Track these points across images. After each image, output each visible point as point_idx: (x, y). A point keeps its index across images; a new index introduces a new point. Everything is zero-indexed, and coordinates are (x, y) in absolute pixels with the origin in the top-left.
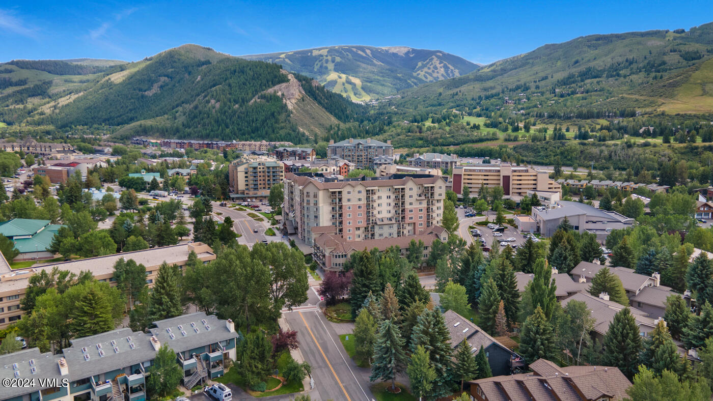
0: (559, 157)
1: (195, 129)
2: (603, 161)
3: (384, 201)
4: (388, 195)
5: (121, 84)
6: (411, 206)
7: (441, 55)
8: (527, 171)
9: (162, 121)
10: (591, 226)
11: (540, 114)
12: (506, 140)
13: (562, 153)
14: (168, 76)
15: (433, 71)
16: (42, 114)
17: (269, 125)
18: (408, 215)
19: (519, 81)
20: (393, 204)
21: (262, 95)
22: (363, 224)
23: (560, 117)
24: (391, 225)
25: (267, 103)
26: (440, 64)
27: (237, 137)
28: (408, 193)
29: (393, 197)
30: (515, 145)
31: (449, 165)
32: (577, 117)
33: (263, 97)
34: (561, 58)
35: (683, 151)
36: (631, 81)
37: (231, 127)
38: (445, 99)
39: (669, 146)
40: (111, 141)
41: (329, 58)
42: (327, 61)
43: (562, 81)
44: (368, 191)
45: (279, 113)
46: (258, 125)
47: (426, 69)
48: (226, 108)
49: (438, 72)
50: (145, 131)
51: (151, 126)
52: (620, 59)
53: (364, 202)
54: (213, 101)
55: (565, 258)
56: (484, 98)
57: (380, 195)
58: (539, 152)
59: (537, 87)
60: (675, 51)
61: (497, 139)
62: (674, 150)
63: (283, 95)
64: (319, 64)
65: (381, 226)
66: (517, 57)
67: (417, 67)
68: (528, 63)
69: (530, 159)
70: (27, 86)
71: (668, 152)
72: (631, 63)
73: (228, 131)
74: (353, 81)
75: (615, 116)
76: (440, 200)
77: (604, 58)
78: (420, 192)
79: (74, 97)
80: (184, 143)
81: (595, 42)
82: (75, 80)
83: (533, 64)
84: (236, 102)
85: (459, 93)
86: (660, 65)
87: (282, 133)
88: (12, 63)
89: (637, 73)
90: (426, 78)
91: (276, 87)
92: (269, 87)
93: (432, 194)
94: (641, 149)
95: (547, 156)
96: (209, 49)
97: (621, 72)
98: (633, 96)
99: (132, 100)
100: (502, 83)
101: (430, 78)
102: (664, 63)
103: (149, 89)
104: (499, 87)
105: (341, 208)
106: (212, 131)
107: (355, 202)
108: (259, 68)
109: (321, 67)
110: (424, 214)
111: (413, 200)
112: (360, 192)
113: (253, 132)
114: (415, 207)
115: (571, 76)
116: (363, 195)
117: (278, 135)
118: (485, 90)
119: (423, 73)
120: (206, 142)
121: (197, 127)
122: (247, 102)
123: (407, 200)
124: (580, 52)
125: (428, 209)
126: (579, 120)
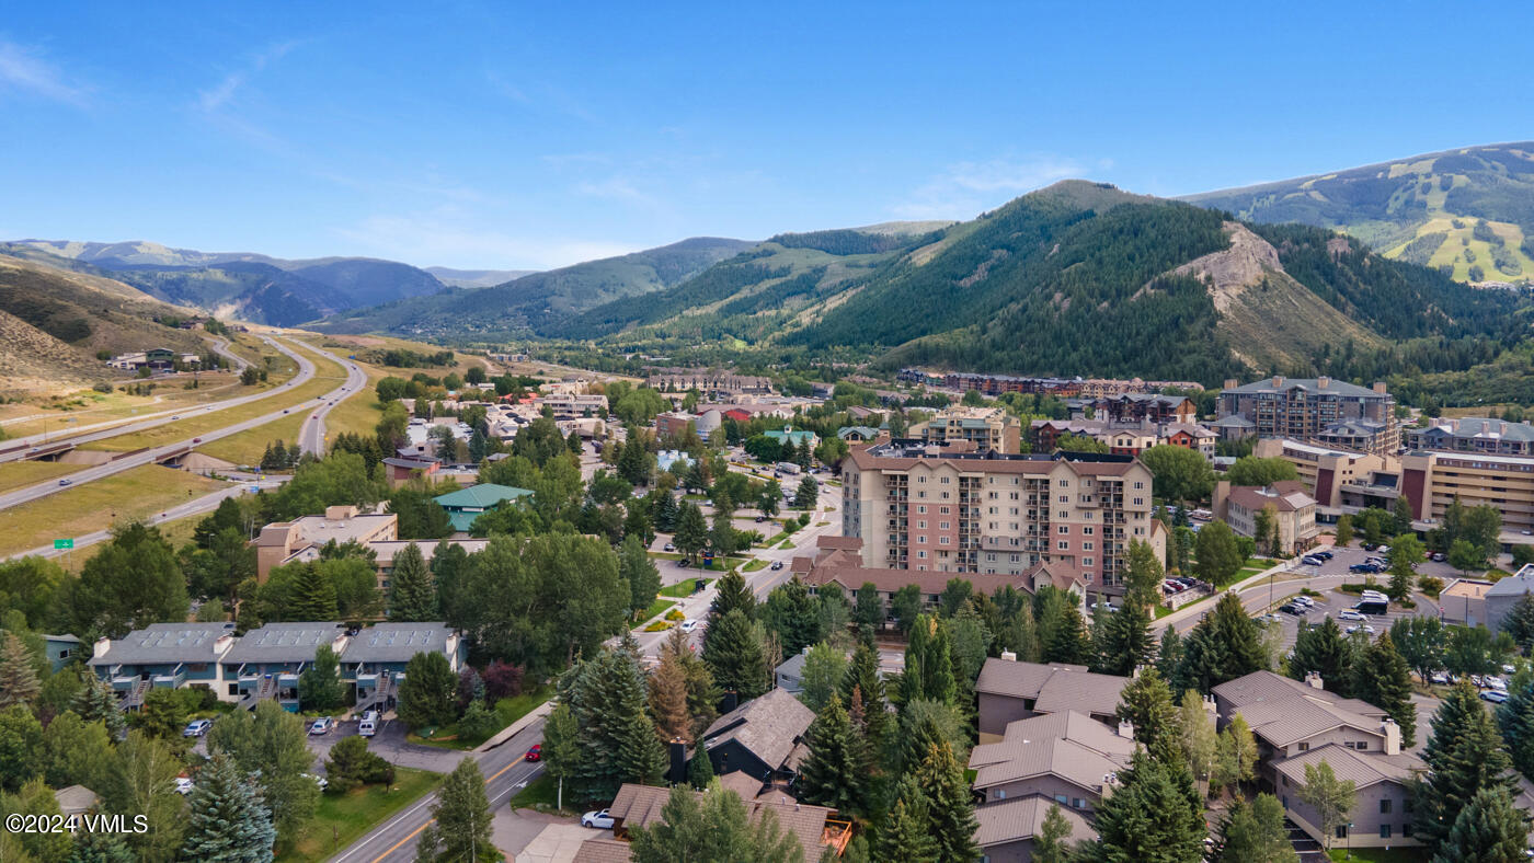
1: (1012, 354)
3: (1004, 502)
4: (1014, 491)
5: (926, 266)
6: (1063, 520)
9: (959, 337)
14: (1008, 247)
16: (797, 325)
17: (1163, 344)
18: (1056, 538)
20: (1024, 512)
21: (1160, 282)
22: (953, 545)
24: (1015, 556)
25: (1170, 298)
27: (1091, 369)
28: (1055, 491)
29: (1024, 496)
33: (1162, 285)
37: (1082, 349)
40: (867, 375)
41: (1436, 180)
42: (1427, 189)
44: (962, 479)
45: (1191, 320)
46: (1139, 344)
48: (1081, 310)
50: (926, 357)
51: (938, 345)
53: (954, 499)
54: (1058, 296)
57: (994, 491)
63: (1209, 279)
64: (1404, 197)
65: (992, 553)
70: (789, 278)
73: (1074, 356)
74: (1496, 233)
76: (1143, 513)
78: (1089, 491)
79: (851, 293)
80: (982, 380)
82: (862, 263)
84: (1104, 296)
87: (1189, 361)
88: (776, 240)
91: (1197, 263)
92: (1181, 262)
93: (1119, 499)
96: (1107, 187)
99: (933, 297)
103: (969, 274)
105: (905, 507)
106: (1045, 356)
107: (933, 498)
108: (1172, 221)
109: (1408, 203)
110: (1096, 539)
111: (1069, 506)
112: (945, 480)
113: (1126, 360)
114: (1074, 521)
116: (953, 487)
117: (1177, 367)
120: (1022, 379)
121: (1018, 348)
122: (1126, 295)
123: (1055, 505)
125: (1107, 530)
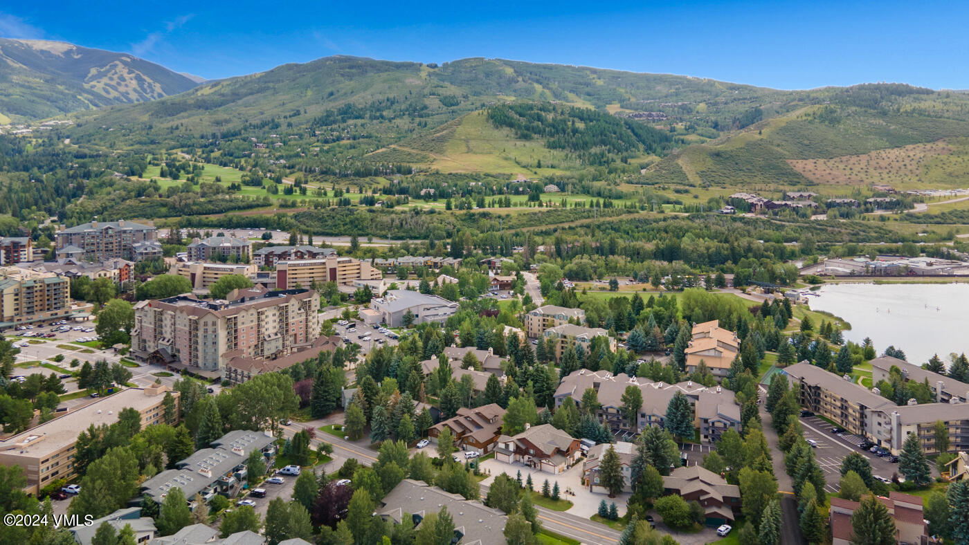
0: (349, 226)
2: (396, 230)
3: (271, 319)
4: (274, 313)
6: (293, 320)
7: (129, 60)
8: (350, 261)
10: (428, 313)
11: (310, 168)
12: (282, 206)
13: (351, 222)
15: (119, 84)
18: (291, 327)
19: (262, 113)
20: (278, 320)
22: (254, 342)
23: (335, 174)
24: (277, 340)
26: (129, 73)
28: (290, 309)
29: (278, 314)
30: (295, 213)
31: (241, 249)
32: (354, 175)
34: (312, 86)
35: (463, 218)
36: (397, 127)
38: (160, 135)
39: (452, 213)
43: (320, 119)
44: (259, 313)
47: (105, 80)
49: (126, 86)
52: (381, 97)
53: (255, 323)
55: (437, 347)
56: (219, 137)
57: (267, 315)
58: (326, 221)
59: (290, 125)
60: (434, 94)
61: (270, 205)
62: (456, 217)
65: (269, 341)
66: (251, 76)
67: (90, 75)
68: (268, 88)
69: (316, 230)
71: (452, 219)
72: (392, 103)
75: (393, 173)
77: (362, 94)
78: (299, 306)
81: (347, 70)
83: (276, 92)
85: (181, 128)
86: (422, 109)
89: (401, 116)
90: (108, 92)
93: (310, 306)
94: (428, 216)
95: (335, 226)
97: (384, 113)
98: (405, 149)
100: (239, 114)
101: (114, 94)
102: (425, 107)
104: (235, 119)
105: (236, 331)
107: (248, 324)
110: (303, 325)
111: (294, 314)
112: (252, 315)
114: (296, 319)
115: (329, 114)
116: (255, 317)
118: (218, 123)
119: (101, 85)
123: (290, 315)
124: (334, 81)
125: (306, 320)
126: (357, 178)
